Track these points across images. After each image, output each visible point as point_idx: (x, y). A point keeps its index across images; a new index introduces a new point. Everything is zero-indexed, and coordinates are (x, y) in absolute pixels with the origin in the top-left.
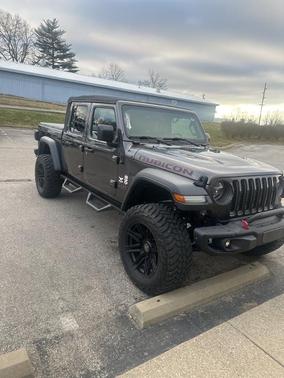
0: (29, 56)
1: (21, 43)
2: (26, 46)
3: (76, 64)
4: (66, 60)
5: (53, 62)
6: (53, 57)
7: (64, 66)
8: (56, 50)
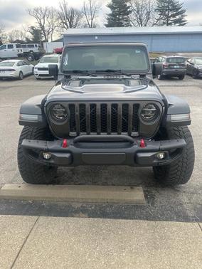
0: (151, 20)
1: (145, 12)
2: (148, 13)
3: (186, 18)
4: (177, 17)
5: (168, 21)
6: (168, 17)
7: (176, 22)
8: (171, 10)
